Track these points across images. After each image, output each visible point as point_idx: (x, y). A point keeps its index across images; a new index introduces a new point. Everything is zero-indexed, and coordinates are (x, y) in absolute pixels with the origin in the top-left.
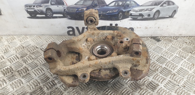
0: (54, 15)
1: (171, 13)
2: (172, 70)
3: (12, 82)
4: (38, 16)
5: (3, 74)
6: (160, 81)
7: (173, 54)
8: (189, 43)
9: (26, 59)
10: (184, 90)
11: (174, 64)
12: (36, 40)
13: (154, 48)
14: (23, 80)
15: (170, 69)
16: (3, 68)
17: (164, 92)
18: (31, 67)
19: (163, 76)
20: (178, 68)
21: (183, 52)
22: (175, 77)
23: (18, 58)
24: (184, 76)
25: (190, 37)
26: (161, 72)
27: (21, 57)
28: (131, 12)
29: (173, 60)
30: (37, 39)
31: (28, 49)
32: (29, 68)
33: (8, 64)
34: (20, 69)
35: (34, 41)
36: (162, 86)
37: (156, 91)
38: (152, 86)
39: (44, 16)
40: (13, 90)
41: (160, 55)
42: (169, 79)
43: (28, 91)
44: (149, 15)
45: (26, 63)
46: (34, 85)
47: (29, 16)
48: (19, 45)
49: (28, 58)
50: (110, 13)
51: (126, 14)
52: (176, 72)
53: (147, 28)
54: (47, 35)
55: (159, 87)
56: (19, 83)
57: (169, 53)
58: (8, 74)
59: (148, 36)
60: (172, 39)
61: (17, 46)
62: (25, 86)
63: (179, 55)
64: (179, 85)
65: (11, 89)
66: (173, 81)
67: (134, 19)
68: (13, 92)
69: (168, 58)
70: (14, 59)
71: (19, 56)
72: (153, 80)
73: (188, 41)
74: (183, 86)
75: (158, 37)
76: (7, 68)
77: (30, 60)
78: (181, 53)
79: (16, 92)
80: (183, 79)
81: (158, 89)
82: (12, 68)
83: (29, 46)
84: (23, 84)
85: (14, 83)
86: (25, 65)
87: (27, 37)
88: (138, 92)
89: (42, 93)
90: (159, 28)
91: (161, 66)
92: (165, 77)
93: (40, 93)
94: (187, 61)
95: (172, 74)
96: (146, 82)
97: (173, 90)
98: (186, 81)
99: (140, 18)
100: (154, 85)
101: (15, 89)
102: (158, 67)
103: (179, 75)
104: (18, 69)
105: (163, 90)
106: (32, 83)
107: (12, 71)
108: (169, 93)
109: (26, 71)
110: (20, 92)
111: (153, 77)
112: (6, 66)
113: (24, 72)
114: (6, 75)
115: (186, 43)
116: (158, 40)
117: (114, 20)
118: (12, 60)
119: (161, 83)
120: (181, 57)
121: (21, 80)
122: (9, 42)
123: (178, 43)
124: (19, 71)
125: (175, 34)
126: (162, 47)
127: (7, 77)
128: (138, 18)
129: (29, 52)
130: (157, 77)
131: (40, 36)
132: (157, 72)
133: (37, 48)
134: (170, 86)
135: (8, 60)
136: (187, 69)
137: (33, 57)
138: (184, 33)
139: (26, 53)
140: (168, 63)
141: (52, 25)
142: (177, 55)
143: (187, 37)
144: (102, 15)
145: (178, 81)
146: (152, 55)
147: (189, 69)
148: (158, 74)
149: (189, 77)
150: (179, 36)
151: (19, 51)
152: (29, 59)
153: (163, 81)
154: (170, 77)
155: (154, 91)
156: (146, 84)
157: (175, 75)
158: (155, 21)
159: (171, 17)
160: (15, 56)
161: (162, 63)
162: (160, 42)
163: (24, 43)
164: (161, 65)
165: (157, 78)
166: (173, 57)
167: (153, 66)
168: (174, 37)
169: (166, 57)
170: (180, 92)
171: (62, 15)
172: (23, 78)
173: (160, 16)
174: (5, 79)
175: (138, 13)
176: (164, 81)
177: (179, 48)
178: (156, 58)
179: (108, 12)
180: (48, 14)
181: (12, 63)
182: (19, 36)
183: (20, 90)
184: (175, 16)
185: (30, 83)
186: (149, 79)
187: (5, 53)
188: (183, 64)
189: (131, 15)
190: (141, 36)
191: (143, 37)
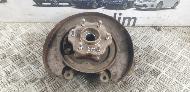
0: (60, 3)
1: (174, 4)
2: (173, 58)
3: (21, 68)
4: (44, 4)
5: (12, 61)
6: (162, 68)
7: (173, 43)
8: (188, 33)
9: (33, 46)
10: (184, 76)
11: (174, 52)
12: (41, 27)
13: (155, 37)
14: (32, 66)
15: (171, 57)
16: (11, 55)
17: (166, 79)
18: (38, 55)
19: (165, 64)
20: (178, 56)
21: (182, 41)
22: (175, 64)
23: (25, 45)
24: (184, 64)
25: (188, 27)
26: (162, 60)
27: (27, 44)
28: (135, 2)
29: (173, 49)
30: (42, 27)
31: (34, 36)
32: (37, 56)
33: (16, 52)
34: (27, 56)
35: (39, 28)
36: (163, 72)
37: (158, 77)
38: (155, 72)
39: (50, 4)
40: (23, 76)
41: (161, 44)
42: (170, 67)
43: (38, 77)
44: (152, 6)
45: (33, 50)
46: (44, 71)
47: (35, 4)
48: (24, 32)
49: (34, 45)
50: (115, 3)
51: (130, 4)
52: (176, 60)
53: (149, 18)
54: (52, 23)
55: (162, 74)
56: (29, 69)
57: (170, 42)
58: (17, 61)
59: (149, 25)
60: (172, 29)
61: (23, 33)
62: (35, 72)
63: (179, 44)
64: (179, 72)
65: (22, 76)
66: (174, 68)
67: (138, 9)
68: (23, 78)
69: (168, 47)
70: (21, 46)
71: (26, 44)
72: (156, 67)
73: (186, 31)
74: (183, 73)
75: (158, 26)
76: (15, 55)
77: (37, 48)
78: (180, 42)
79: (27, 78)
80: (183, 66)
81: (160, 75)
82: (20, 55)
83: (35, 34)
84: (32, 70)
85: (24, 70)
86: (32, 52)
87: (32, 24)
88: (142, 78)
89: (52, 79)
90: (160, 18)
91: (163, 55)
92: (166, 65)
93: (49, 79)
94: (186, 50)
95: (173, 61)
96: (149, 69)
97: (174, 77)
98: (185, 68)
99: (144, 8)
100: (157, 71)
101: (25, 75)
102: (160, 55)
103: (179, 63)
104: (26, 56)
105: (165, 77)
106: (41, 69)
107: (20, 58)
108: (171, 79)
109: (34, 58)
110: (31, 78)
111: (155, 64)
112: (14, 53)
113: (32, 59)
114: (15, 62)
115: (185, 33)
116: (159, 30)
117: (118, 10)
118: (19, 48)
119: (163, 70)
120: (181, 46)
121: (30, 67)
122: (15, 29)
123: (178, 32)
124: (27, 58)
125: (175, 23)
126: (163, 37)
127: (16, 64)
128: (142, 8)
129: (35, 40)
130: (159, 64)
131: (45, 24)
132: (158, 60)
133: (43, 35)
134: (171, 73)
135: (15, 47)
136: (186, 57)
137: (40, 44)
138: (183, 23)
139: (32, 40)
140: (169, 52)
141: (57, 13)
142: (177, 44)
143: (186, 27)
144: (107, 4)
145: (178, 68)
146: (154, 44)
147: (188, 57)
148: (160, 61)
149: (188, 64)
150: (178, 26)
151: (25, 38)
152: (36, 46)
153: (164, 68)
154: (171, 64)
155: (157, 78)
156: (149, 71)
157: (175, 63)
158: (157, 12)
159: (173, 8)
160: (22, 43)
161: (164, 51)
162: (161, 32)
163: (29, 31)
164: (162, 53)
165: (159, 66)
166: (173, 45)
167: (155, 54)
168: (173, 27)
169: (167, 46)
170: (181, 78)
171: (68, 4)
172: (32, 64)
173: (163, 7)
174: (15, 65)
175: (142, 4)
176: (166, 68)
177: (178, 38)
178: (158, 47)
179: (113, 2)
180: (54, 3)
181: (20, 51)
182: (23, 23)
183: (30, 76)
184: (177, 7)
185: (40, 69)
186: (151, 66)
187: (11, 40)
188: (183, 52)
189: (135, 5)
190: (143, 25)
191: (145, 27)
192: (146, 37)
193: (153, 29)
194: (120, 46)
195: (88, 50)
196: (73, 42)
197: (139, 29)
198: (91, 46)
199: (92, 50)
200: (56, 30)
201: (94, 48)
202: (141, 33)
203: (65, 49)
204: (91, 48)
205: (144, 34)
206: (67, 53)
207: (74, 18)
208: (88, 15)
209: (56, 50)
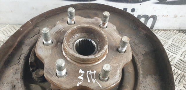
12: (8, 32)
30: (10, 30)
35: (5, 33)
53: (176, 17)
59: (174, 29)
117: (130, 2)
141: (33, 8)
190: (165, 28)
191: (168, 30)
192: (173, 46)
193: (181, 34)
194: (142, 64)
195: (80, 77)
196: (46, 57)
197: (161, 33)
198: (87, 66)
199: (89, 76)
200: (23, 35)
201: (95, 72)
202: (164, 40)
203: (33, 71)
204: (86, 72)
205: (169, 41)
206: (37, 80)
207: (58, 14)
208: (82, 9)
209: (16, 73)
